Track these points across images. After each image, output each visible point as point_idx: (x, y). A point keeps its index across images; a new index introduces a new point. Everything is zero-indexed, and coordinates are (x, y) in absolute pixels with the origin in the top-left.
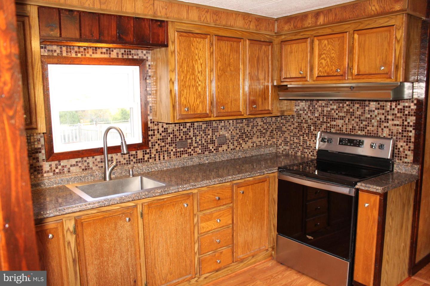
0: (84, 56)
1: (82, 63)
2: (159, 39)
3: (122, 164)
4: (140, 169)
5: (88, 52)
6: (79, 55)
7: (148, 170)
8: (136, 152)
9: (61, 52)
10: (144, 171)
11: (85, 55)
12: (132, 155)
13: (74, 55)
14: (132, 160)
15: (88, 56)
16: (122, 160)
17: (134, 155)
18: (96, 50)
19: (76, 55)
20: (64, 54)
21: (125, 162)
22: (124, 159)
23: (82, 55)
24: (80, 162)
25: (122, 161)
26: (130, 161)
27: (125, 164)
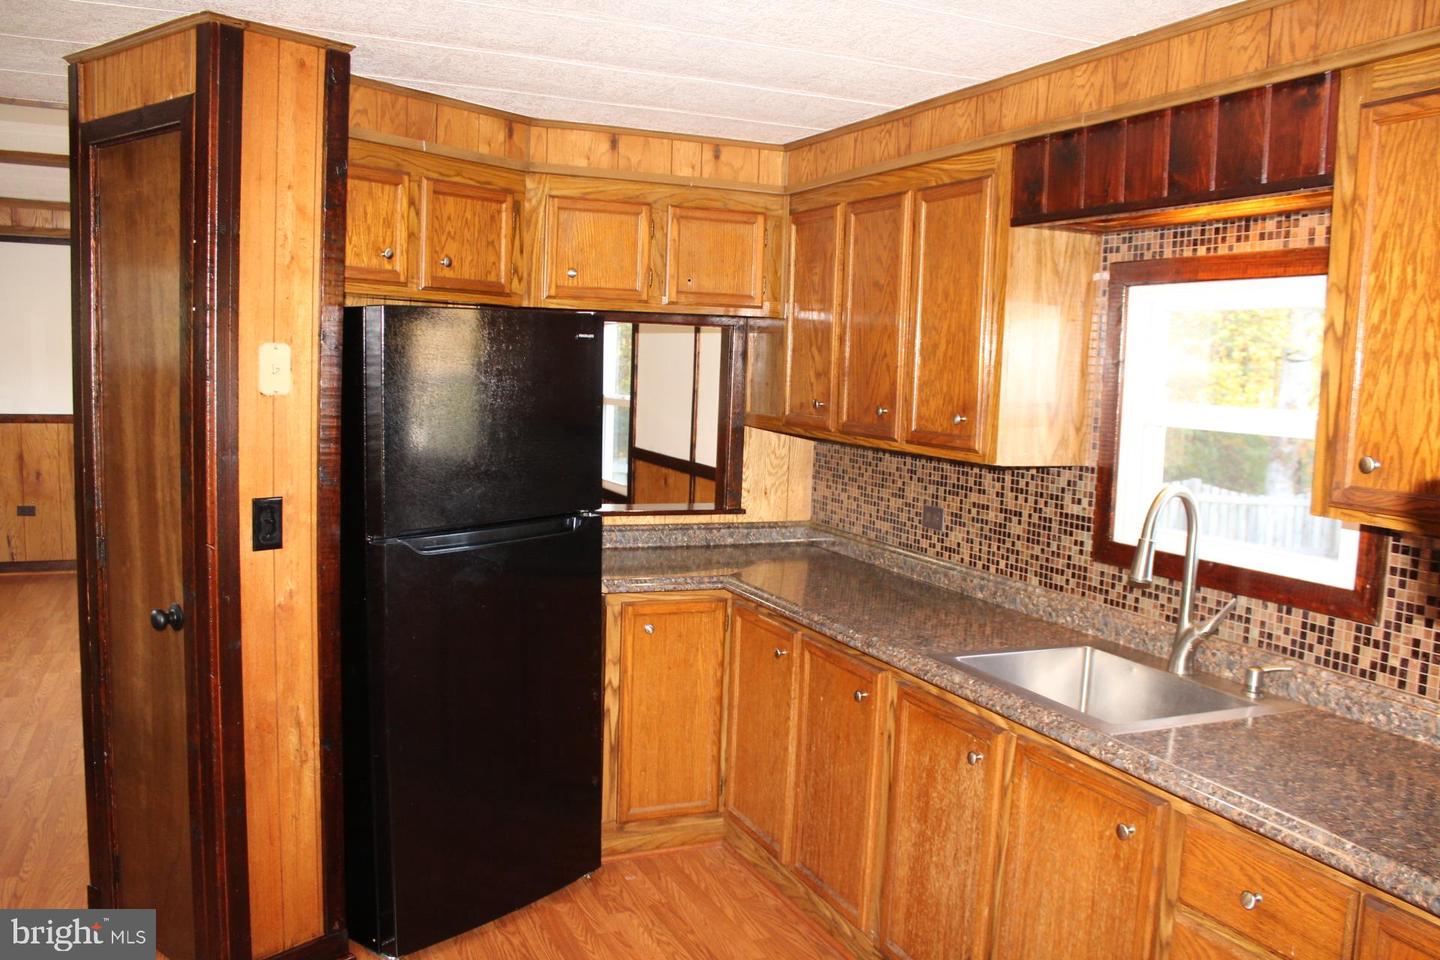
0: (1212, 253)
1: (1201, 275)
2: (1298, 158)
3: (1277, 647)
4: (1319, 693)
5: (1224, 240)
6: (1202, 251)
7: (1349, 709)
8: (1331, 623)
9: (1161, 246)
10: (1333, 705)
11: (1216, 249)
12: (1313, 628)
13: (1188, 253)
14: (1311, 648)
15: (1223, 250)
16: (1278, 632)
17: (1322, 629)
18: (1247, 229)
19: (1195, 250)
20: (1168, 253)
21: (1286, 642)
22: (1287, 631)
23: (1208, 249)
24: (1164, 589)
25: (1278, 638)
26: (1302, 646)
27: (1285, 650)
